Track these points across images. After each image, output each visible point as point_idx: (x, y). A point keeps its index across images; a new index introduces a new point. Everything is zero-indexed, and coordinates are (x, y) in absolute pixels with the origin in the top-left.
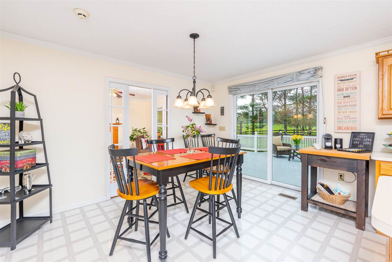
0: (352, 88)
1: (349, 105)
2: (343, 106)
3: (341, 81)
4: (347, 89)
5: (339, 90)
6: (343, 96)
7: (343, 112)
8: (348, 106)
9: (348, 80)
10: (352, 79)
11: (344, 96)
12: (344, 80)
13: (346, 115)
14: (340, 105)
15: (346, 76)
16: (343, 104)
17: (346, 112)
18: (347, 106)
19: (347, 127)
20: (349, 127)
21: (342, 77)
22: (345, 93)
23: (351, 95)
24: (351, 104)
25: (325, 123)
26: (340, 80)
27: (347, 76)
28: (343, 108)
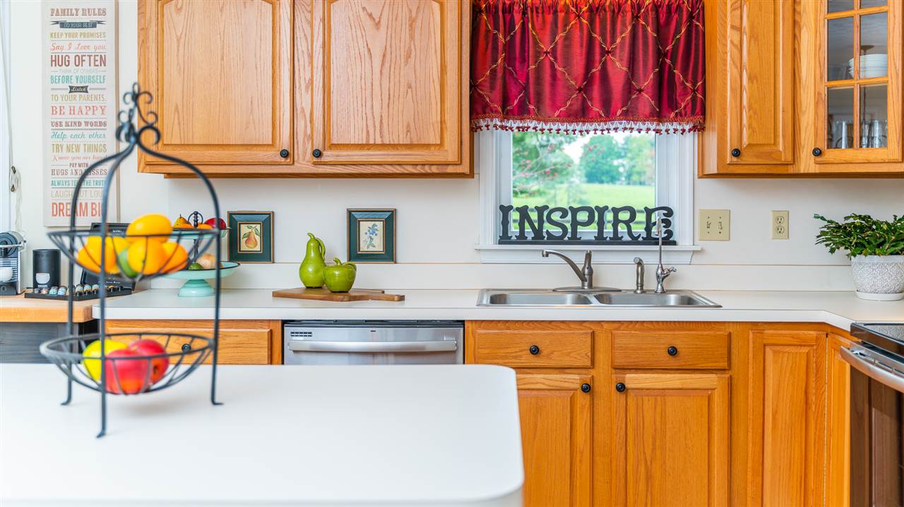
0: (92, 58)
1: (87, 123)
2: (67, 124)
3: (63, 25)
4: (79, 61)
5: (55, 61)
6: (67, 86)
7: (69, 150)
8: (83, 126)
9: (82, 25)
10: (94, 25)
11: (71, 88)
12: (71, 25)
13: (79, 158)
14: (58, 118)
15: (77, 10)
16: (67, 117)
17: (78, 150)
18: (80, 124)
20: (86, 204)
21: (64, 12)
22: (76, 74)
23: (90, 86)
24: (90, 117)
25: (13, 189)
26: (57, 23)
27: (80, 12)
28: (68, 133)
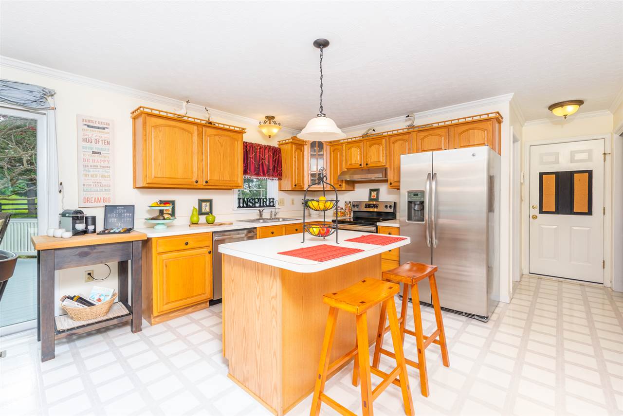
0: (103, 141)
1: (101, 166)
2: (91, 166)
3: (88, 126)
4: (97, 142)
5: (85, 140)
6: (91, 151)
7: (92, 176)
8: (99, 167)
9: (98, 128)
10: (104, 129)
11: (93, 152)
12: (92, 127)
13: (97, 180)
14: (86, 163)
15: (96, 121)
16: (91, 163)
17: (96, 176)
18: (97, 166)
19: (98, 198)
20: (101, 198)
21: (89, 121)
22: (96, 147)
23: (102, 152)
24: (102, 164)
25: (60, 191)
26: (86, 125)
27: (97, 123)
28: (91, 170)
